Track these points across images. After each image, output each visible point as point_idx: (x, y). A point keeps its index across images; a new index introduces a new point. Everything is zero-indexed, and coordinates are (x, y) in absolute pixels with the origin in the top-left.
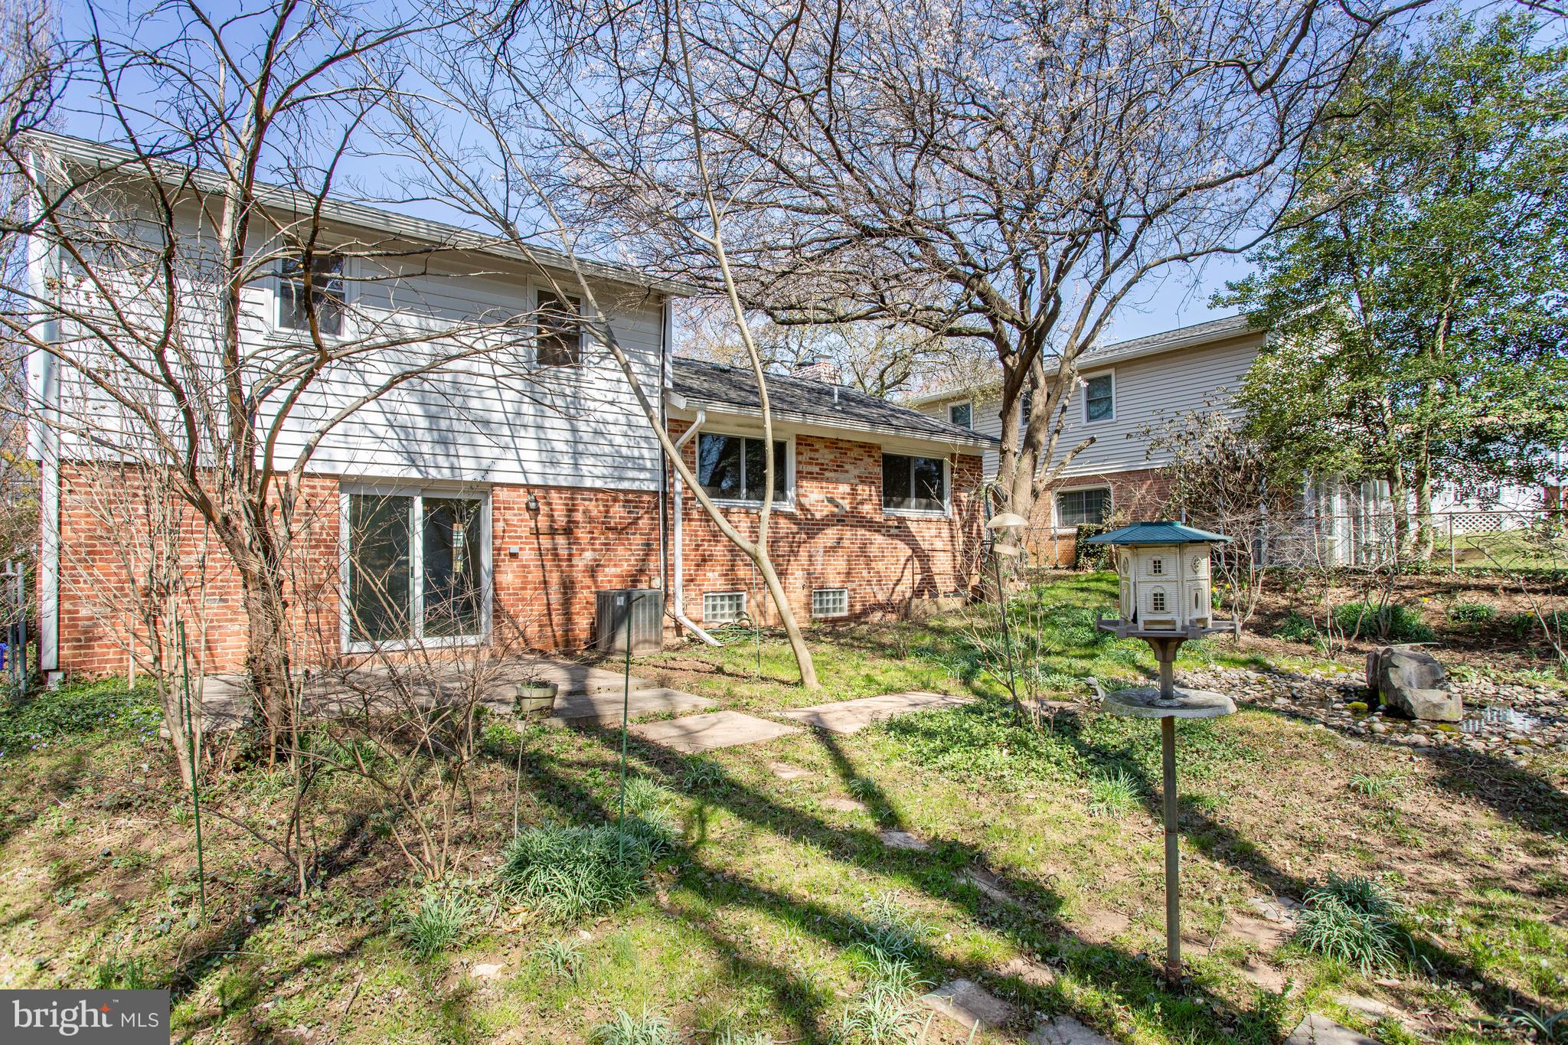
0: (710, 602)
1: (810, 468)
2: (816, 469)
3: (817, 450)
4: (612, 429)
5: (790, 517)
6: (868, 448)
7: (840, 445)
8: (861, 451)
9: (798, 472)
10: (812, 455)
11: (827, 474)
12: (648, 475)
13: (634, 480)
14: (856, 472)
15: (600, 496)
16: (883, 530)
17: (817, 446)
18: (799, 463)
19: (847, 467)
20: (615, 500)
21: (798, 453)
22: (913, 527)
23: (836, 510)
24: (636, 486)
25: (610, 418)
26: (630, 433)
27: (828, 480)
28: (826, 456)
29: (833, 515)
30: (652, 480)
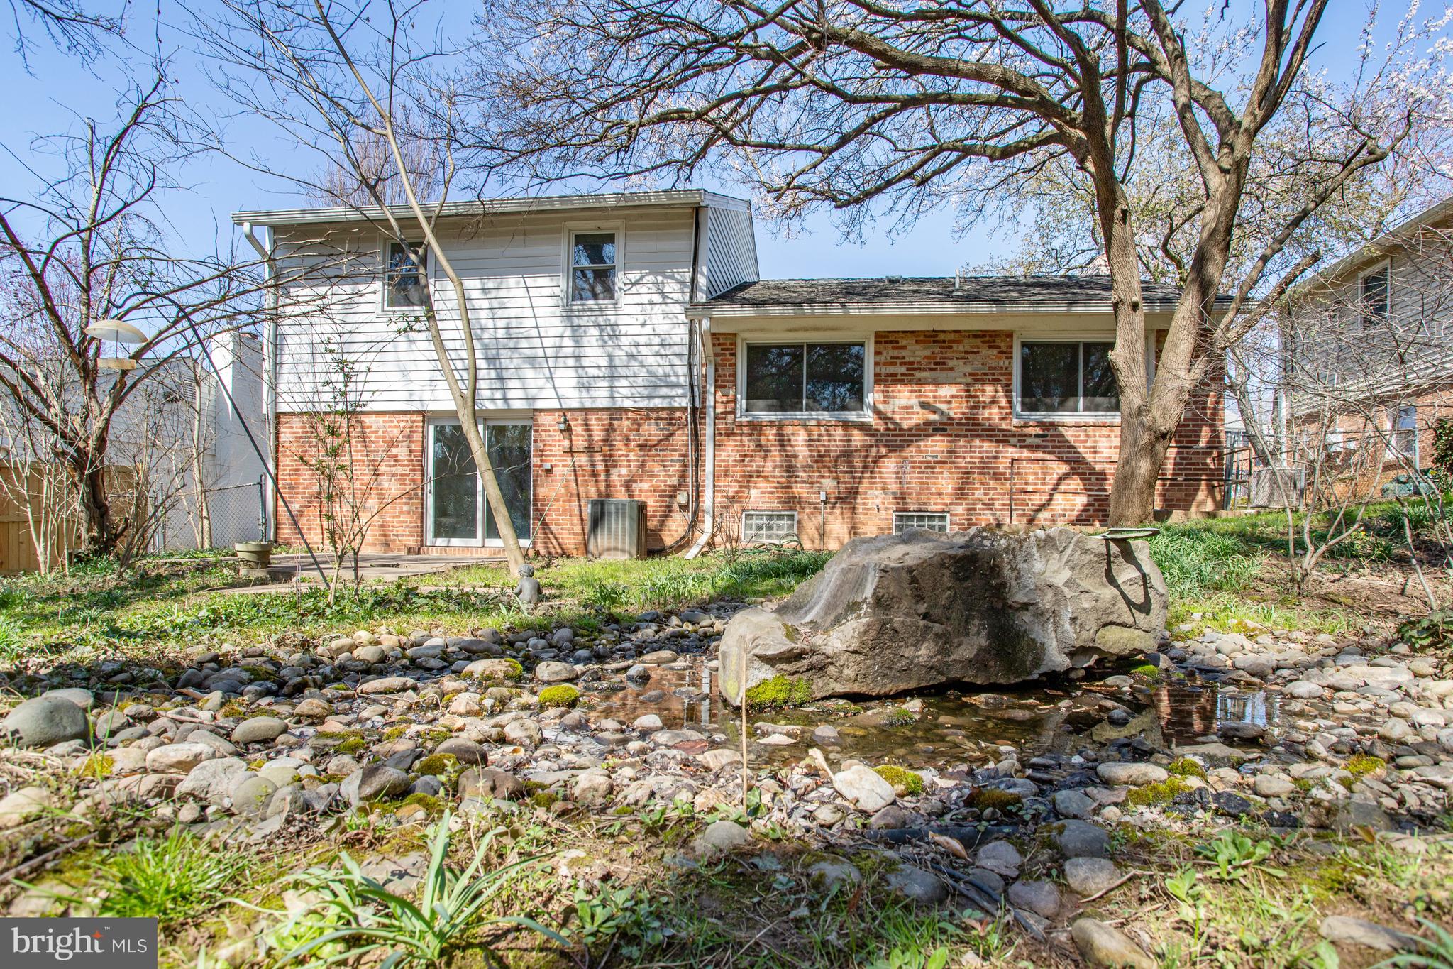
0: (755, 522)
1: (891, 369)
2: (903, 369)
3: (904, 347)
4: (644, 350)
5: (863, 427)
6: (990, 338)
7: (942, 337)
8: (978, 342)
9: (876, 375)
10: (896, 353)
11: (918, 375)
12: (680, 391)
13: (663, 397)
14: (968, 369)
15: (630, 415)
16: (1013, 440)
17: (904, 342)
18: (876, 364)
19: (951, 364)
20: (649, 418)
21: (877, 353)
22: (1069, 434)
23: (934, 417)
24: (665, 404)
25: (642, 340)
26: (662, 352)
27: (920, 382)
28: (917, 352)
29: (927, 423)
30: (684, 396)
